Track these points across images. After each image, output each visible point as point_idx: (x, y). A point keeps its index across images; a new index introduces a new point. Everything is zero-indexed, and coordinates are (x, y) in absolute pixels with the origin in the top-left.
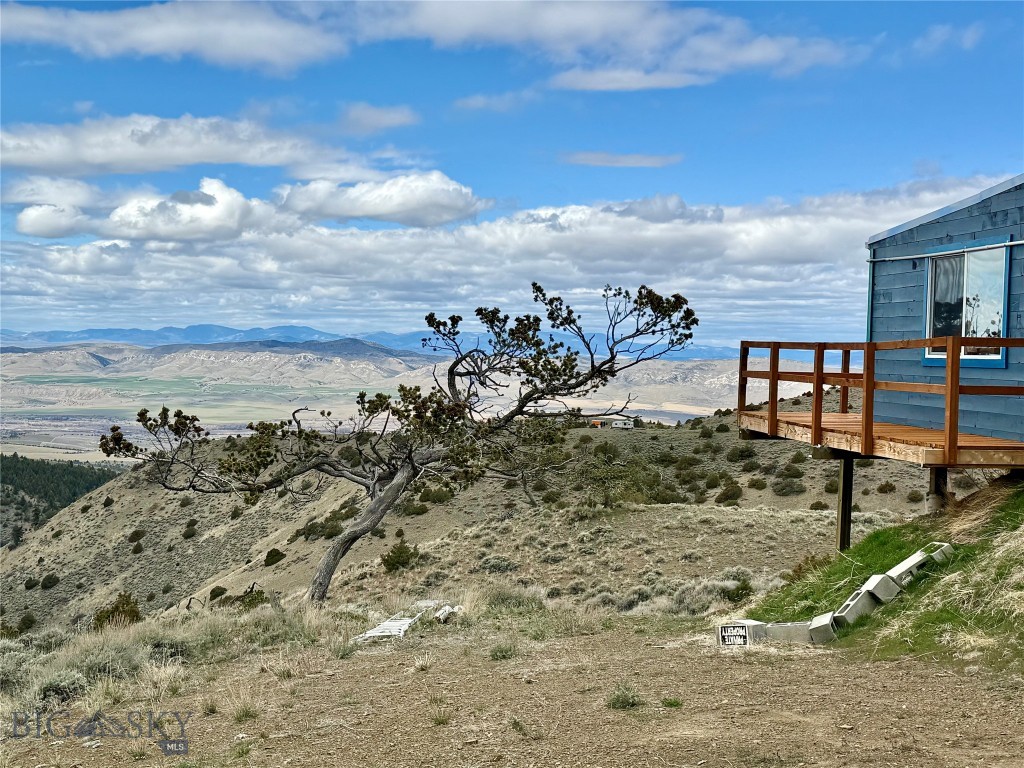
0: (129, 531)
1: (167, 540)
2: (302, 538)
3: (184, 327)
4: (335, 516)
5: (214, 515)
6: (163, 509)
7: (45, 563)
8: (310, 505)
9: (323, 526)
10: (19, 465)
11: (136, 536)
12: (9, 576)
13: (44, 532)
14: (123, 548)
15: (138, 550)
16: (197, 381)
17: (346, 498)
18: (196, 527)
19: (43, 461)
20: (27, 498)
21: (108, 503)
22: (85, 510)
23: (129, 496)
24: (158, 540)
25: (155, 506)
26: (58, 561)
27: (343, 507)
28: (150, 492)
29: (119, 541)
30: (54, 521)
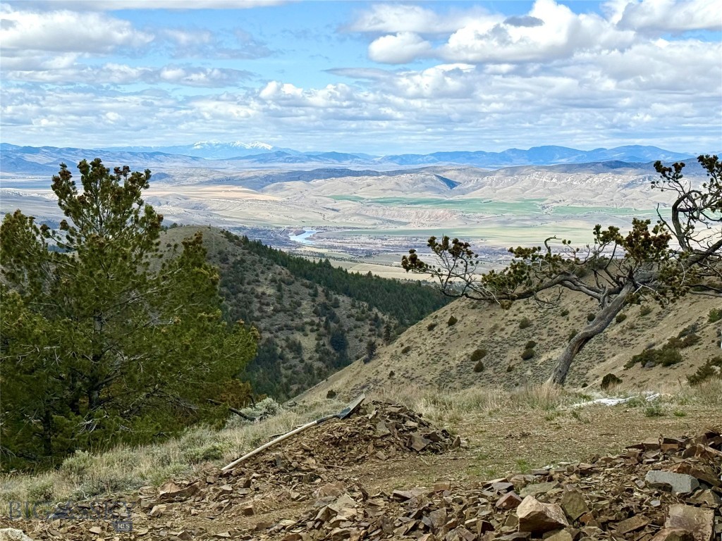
0: (471, 350)
1: (507, 360)
2: (639, 364)
3: (527, 148)
4: (674, 343)
5: (552, 338)
6: (503, 330)
7: (395, 377)
8: (648, 332)
9: (660, 353)
10: (373, 283)
11: (478, 355)
12: (364, 387)
13: (394, 347)
14: (466, 366)
15: (479, 369)
16: (538, 202)
17: (686, 326)
18: (534, 349)
19: (394, 280)
20: (380, 315)
21: (452, 322)
22: (431, 328)
23: (472, 316)
24: (498, 360)
25: (496, 327)
26: (406, 375)
27: (682, 335)
28: (491, 312)
29: (462, 359)
30: (403, 338)
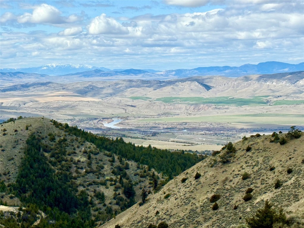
0: (210, 195)
1: (234, 201)
5: (263, 186)
6: (231, 181)
7: (159, 215)
10: (152, 153)
11: (215, 198)
12: (139, 222)
13: (159, 195)
14: (206, 206)
15: (216, 208)
18: (252, 194)
19: (166, 150)
20: (156, 173)
21: (198, 176)
22: (184, 181)
23: (211, 172)
24: (228, 201)
25: (226, 179)
26: (167, 213)
28: (223, 169)
29: (204, 201)
30: (165, 188)
